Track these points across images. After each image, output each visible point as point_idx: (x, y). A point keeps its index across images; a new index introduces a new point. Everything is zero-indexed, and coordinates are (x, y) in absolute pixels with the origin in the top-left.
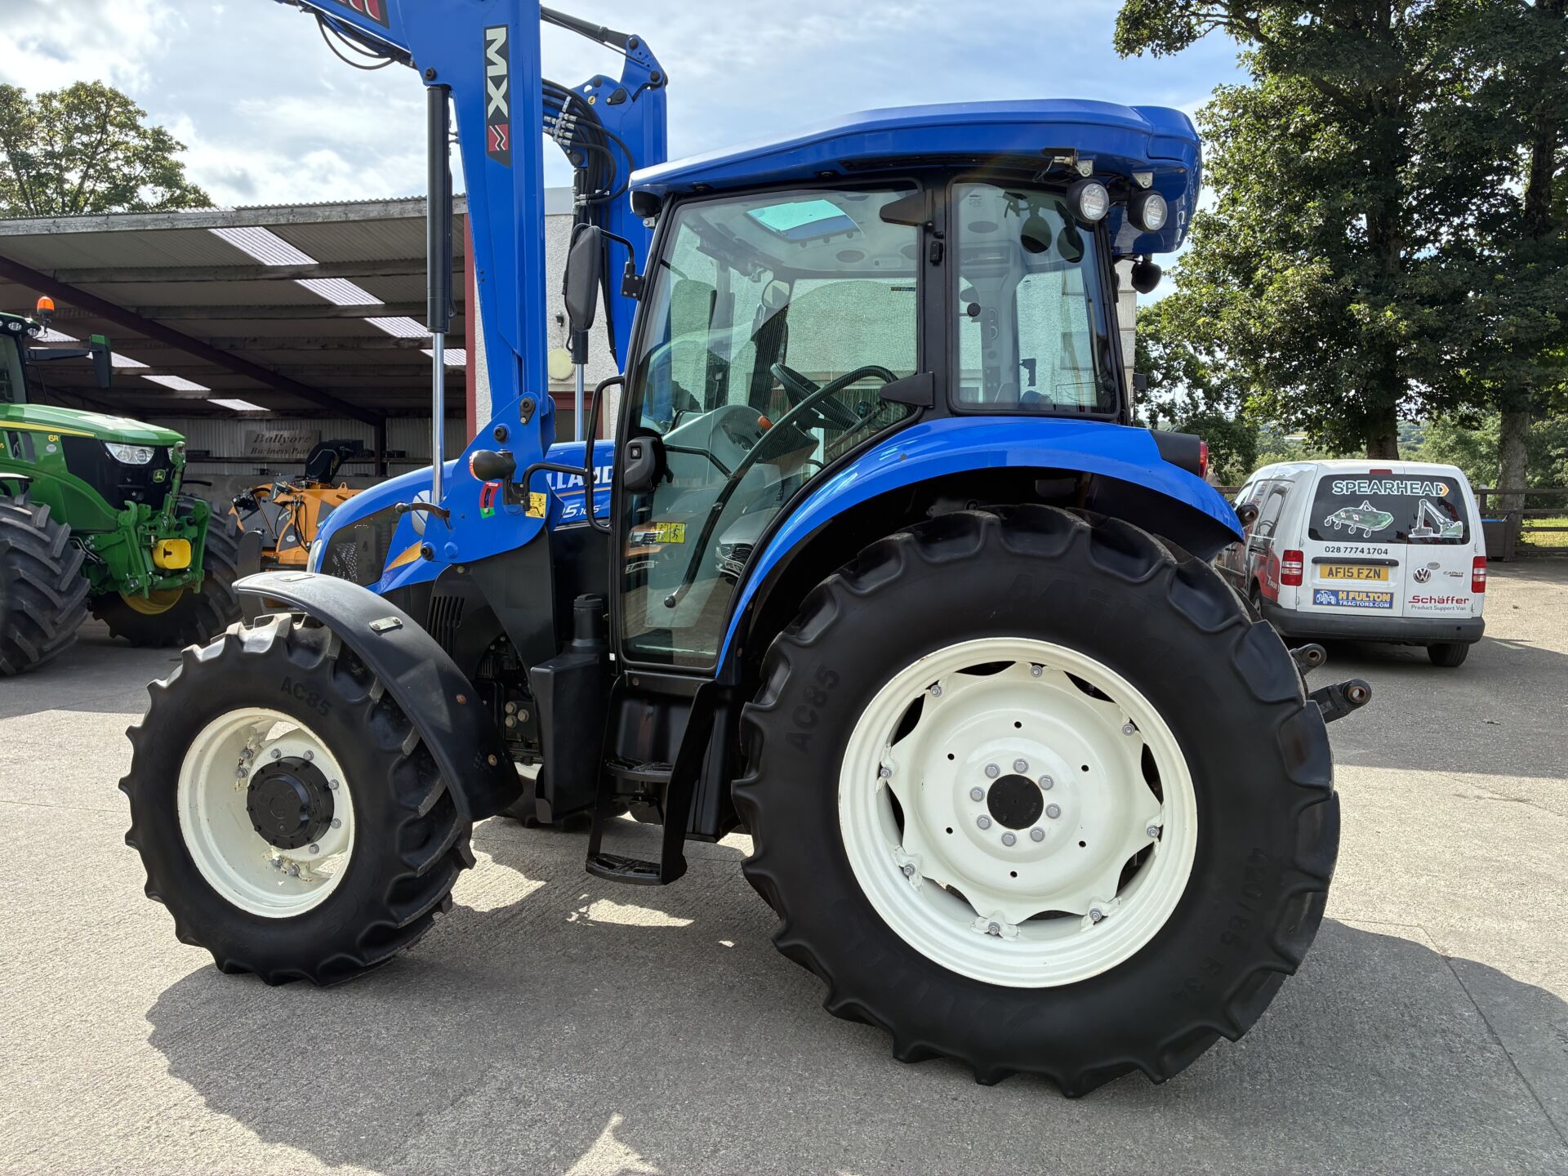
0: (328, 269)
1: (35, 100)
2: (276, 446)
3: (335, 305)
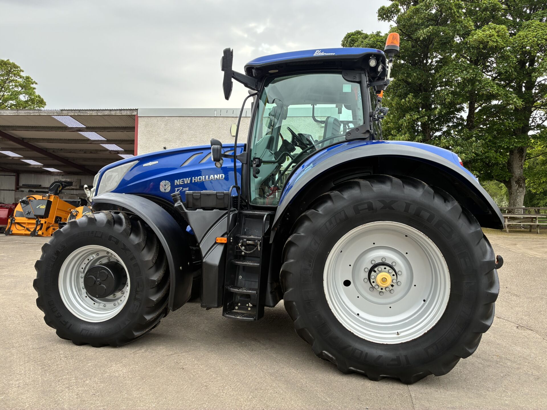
0: (89, 129)
3: (90, 140)
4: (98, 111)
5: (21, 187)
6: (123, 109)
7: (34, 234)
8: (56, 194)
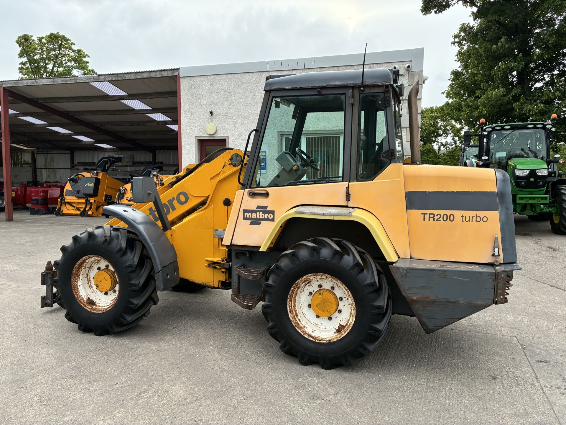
0: (131, 96)
3: (135, 110)
4: (137, 74)
5: (76, 165)
6: (163, 69)
7: (84, 214)
8: (105, 170)
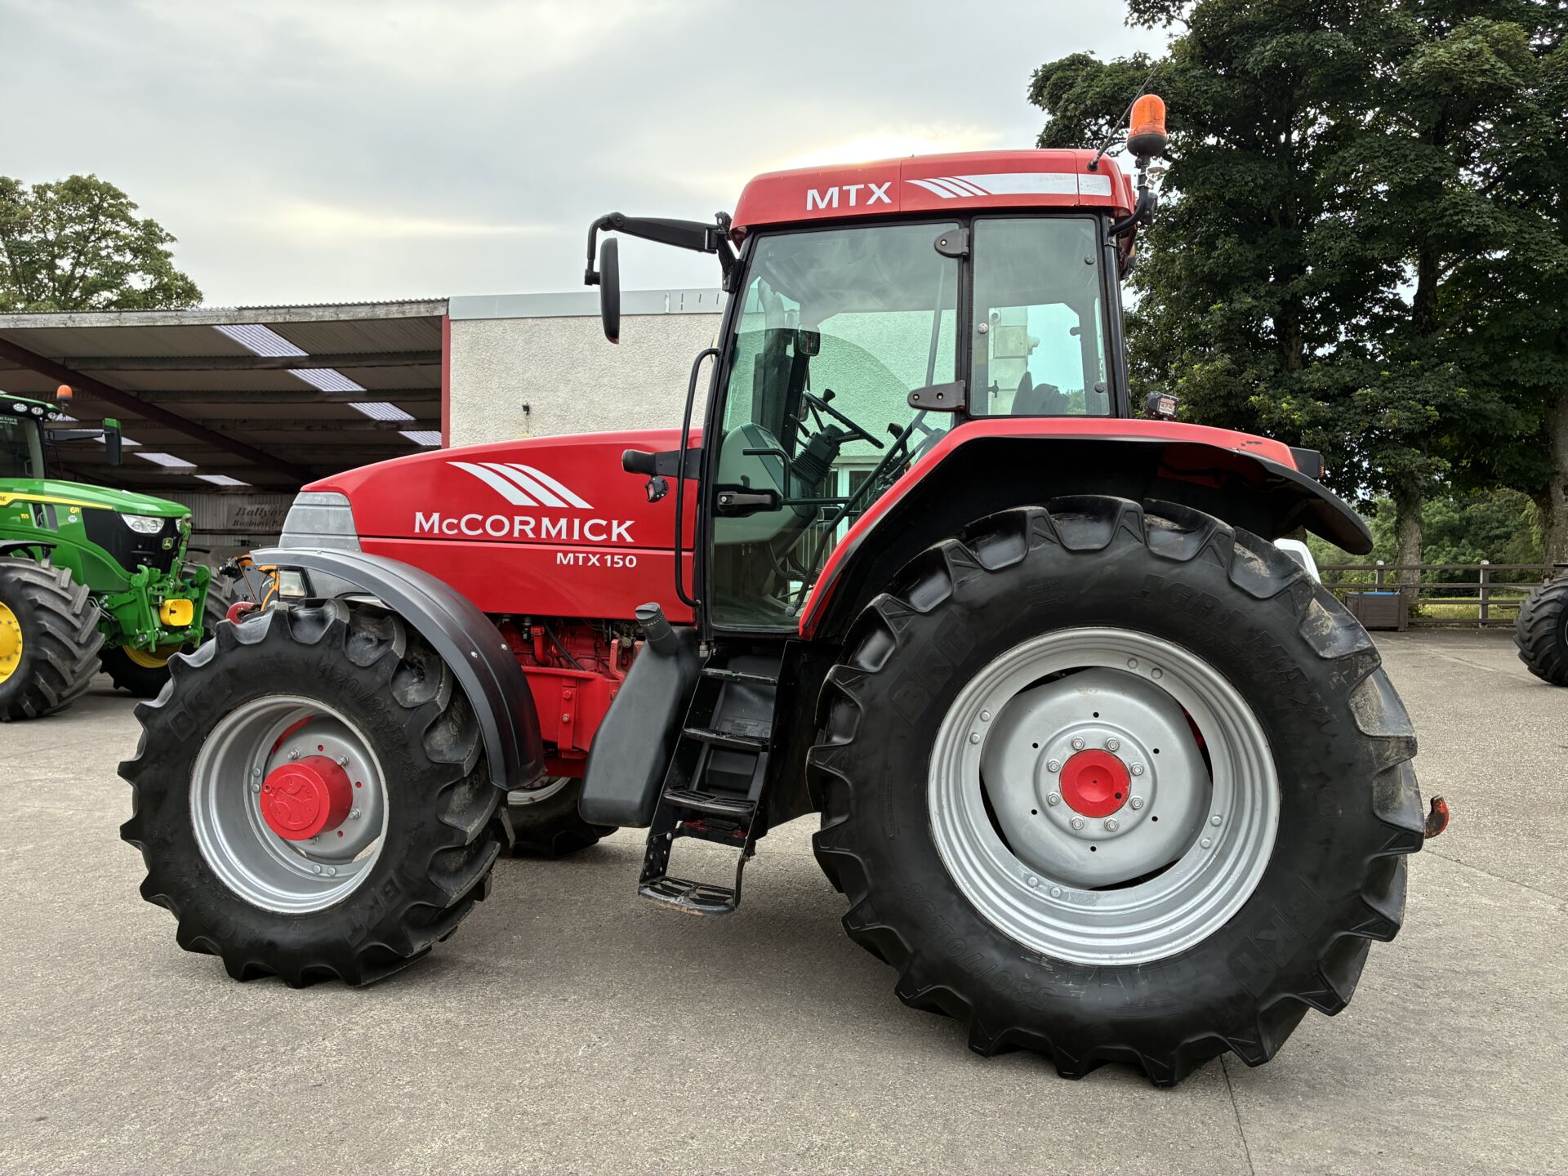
0: (317, 360)
1: (30, 191)
2: (257, 519)
3: (321, 391)
4: (340, 309)
6: (407, 300)
